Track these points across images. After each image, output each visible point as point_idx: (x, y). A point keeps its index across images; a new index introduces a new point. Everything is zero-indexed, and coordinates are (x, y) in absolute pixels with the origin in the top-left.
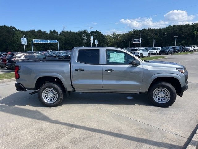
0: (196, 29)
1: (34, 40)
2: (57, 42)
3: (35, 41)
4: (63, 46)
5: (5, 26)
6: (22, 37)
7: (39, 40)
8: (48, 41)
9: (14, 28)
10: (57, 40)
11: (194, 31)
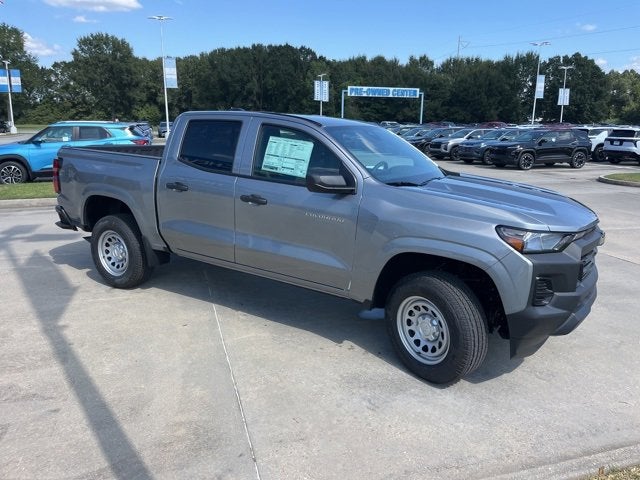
1: (349, 87)
2: (418, 93)
3: (351, 91)
4: (444, 108)
5: (287, 47)
6: (319, 79)
7: (365, 88)
8: (392, 92)
9: (309, 52)
10: (418, 90)
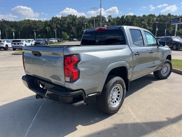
0: (48, 25)
11: (47, 26)
